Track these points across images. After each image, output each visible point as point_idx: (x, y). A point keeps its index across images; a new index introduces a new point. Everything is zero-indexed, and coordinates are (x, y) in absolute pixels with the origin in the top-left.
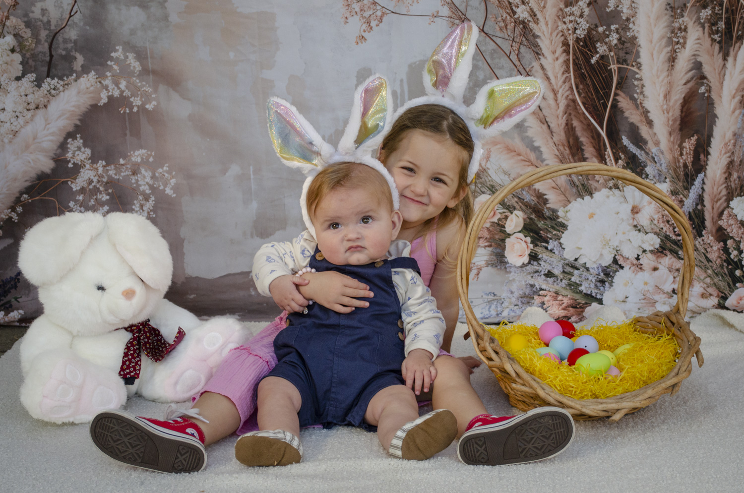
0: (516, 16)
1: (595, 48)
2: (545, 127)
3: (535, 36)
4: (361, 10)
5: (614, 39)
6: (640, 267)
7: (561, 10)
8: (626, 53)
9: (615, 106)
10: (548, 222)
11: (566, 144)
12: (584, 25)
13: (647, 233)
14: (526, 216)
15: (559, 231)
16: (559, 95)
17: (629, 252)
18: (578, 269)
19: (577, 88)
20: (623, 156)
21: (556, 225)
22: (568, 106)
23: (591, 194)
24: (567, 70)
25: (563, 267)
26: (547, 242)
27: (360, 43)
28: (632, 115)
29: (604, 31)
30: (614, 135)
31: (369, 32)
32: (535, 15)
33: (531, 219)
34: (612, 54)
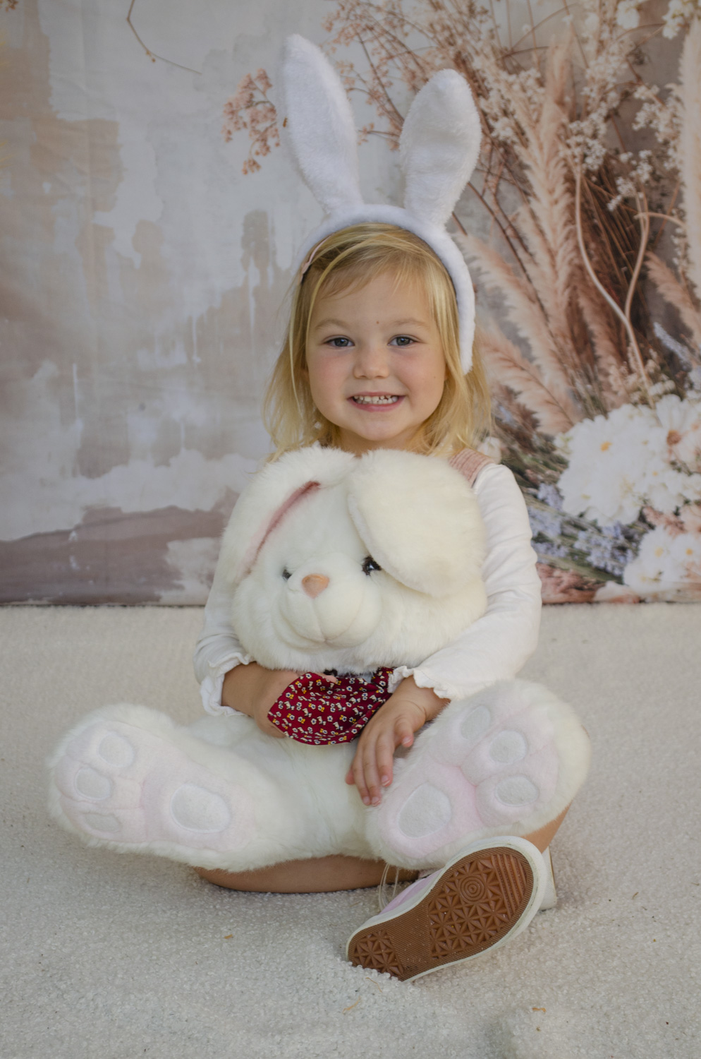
0: (494, 134)
1: (615, 186)
2: (536, 308)
3: (523, 166)
4: (253, 121)
5: (644, 172)
6: (680, 527)
7: (563, 126)
8: (663, 195)
9: (643, 277)
10: (539, 456)
11: (568, 333)
12: (598, 150)
13: (690, 474)
14: (504, 446)
15: (555, 470)
16: (559, 259)
17: (664, 503)
18: (583, 529)
19: (587, 247)
20: (654, 354)
21: (551, 460)
22: (571, 276)
23: (605, 413)
24: (571, 221)
25: (562, 527)
26: (536, 487)
27: (250, 173)
28: (670, 292)
29: (630, 159)
30: (641, 322)
31: (265, 155)
32: (523, 133)
33: (512, 451)
34: (641, 195)
